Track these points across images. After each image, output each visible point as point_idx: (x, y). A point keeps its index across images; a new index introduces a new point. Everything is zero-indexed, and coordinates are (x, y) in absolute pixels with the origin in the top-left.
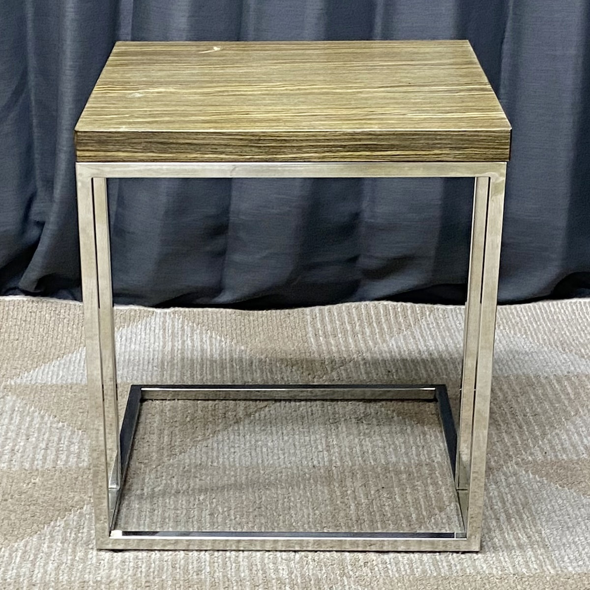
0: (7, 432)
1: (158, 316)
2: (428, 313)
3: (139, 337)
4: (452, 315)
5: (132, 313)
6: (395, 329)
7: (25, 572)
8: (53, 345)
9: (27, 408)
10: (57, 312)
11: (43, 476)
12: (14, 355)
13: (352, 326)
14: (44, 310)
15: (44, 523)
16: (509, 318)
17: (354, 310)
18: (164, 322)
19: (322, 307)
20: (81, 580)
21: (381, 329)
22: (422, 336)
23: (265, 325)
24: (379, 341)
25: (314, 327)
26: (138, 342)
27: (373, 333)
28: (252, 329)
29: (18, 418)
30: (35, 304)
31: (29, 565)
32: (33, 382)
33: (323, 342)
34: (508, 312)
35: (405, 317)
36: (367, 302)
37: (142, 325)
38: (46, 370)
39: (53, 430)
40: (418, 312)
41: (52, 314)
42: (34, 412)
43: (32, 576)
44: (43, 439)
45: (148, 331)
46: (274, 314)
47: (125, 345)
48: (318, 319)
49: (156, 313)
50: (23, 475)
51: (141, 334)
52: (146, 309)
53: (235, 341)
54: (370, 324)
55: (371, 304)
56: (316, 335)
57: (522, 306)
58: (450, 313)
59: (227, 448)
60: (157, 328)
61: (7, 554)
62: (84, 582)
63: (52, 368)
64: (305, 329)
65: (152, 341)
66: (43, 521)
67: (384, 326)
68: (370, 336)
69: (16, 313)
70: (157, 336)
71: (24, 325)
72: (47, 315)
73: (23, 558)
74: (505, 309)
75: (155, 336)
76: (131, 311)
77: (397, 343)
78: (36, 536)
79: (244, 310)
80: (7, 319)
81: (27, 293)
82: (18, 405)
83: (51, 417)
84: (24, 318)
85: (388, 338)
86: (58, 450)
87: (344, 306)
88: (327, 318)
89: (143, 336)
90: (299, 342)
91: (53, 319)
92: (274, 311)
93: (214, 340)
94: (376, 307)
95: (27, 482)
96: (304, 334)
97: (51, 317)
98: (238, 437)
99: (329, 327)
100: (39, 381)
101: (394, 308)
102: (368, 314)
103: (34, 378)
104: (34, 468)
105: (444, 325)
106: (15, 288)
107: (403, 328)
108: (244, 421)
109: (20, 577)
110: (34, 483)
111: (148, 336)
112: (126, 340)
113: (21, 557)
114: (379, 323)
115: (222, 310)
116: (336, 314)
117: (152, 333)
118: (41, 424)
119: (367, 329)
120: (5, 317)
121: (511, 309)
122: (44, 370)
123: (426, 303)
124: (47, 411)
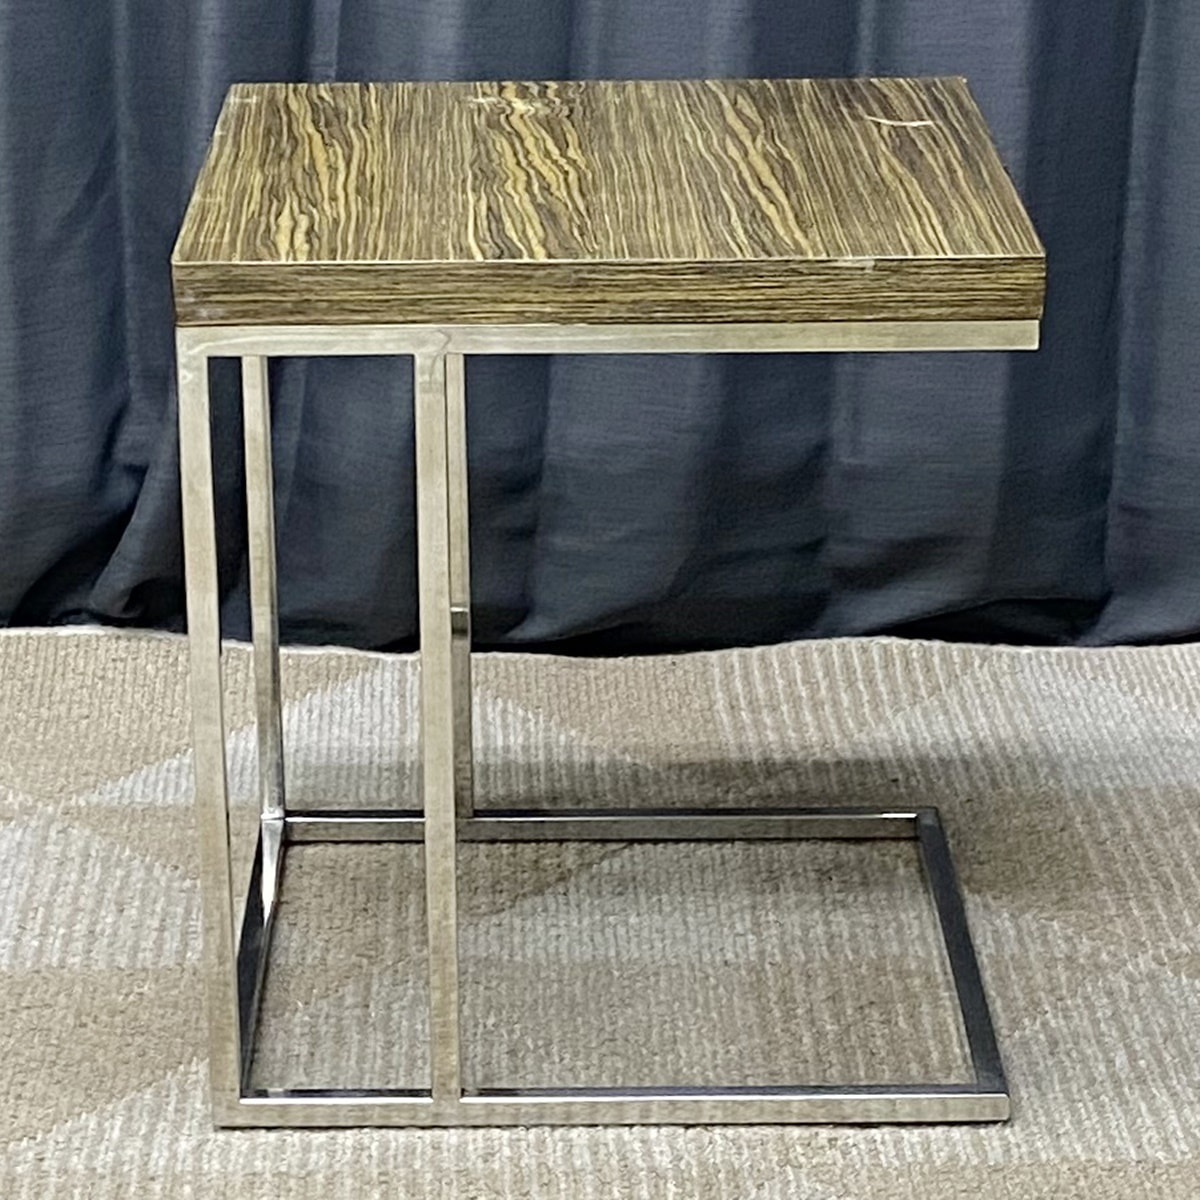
0: (76, 899)
1: (389, 668)
2: (977, 663)
3: (349, 711)
4: (1031, 668)
5: (333, 663)
6: (904, 696)
7: (132, 1157)
8: (164, 728)
9: (116, 852)
10: (171, 660)
11: (157, 980)
12: (83, 747)
13: (812, 690)
14: (143, 655)
15: (166, 1067)
16: (1155, 671)
17: (815, 655)
18: (402, 681)
19: (746, 650)
20: (247, 1171)
21: (875, 695)
22: (964, 708)
23: (622, 686)
24: (870, 719)
25: (727, 688)
26: (346, 722)
27: (857, 703)
28: (593, 694)
29: (98, 869)
30: (123, 643)
31: (139, 1143)
32: (126, 801)
33: (748, 721)
34: (1152, 661)
35: (928, 669)
36: (845, 640)
37: (353, 686)
38: (152, 778)
39: (173, 894)
40: (957, 660)
41: (160, 664)
42: (131, 859)
43: (146, 1164)
44: (154, 911)
45: (368, 699)
46: (642, 665)
47: (319, 728)
48: (737, 673)
49: (385, 663)
50: (115, 980)
51: (352, 706)
52: (362, 654)
53: (556, 717)
54: (851, 684)
55: (853, 643)
56: (732, 707)
57: (1185, 647)
58: (1025, 662)
59: (540, 928)
60: (388, 693)
61: (92, 1124)
62: (254, 1174)
63: (163, 774)
64: (708, 693)
65: (377, 719)
66: (163, 1064)
67: (882, 688)
68: (848, 709)
69: (81, 663)
70: (387, 709)
71: (100, 686)
72: (149, 667)
73: (128, 1132)
74: (1148, 654)
75: (382, 708)
76: (329, 658)
77: (908, 722)
78: (150, 1090)
79: (575, 655)
80: (63, 675)
81: (104, 620)
82: (97, 846)
83: (168, 870)
84: (100, 673)
85: (889, 713)
86: (185, 934)
87: (794, 648)
88: (756, 673)
89: (357, 710)
90: (695, 722)
91: (163, 673)
92: (640, 658)
93: (510, 718)
94: (864, 650)
95: (124, 991)
96: (706, 704)
97: (158, 670)
98: (564, 908)
99: (760, 690)
100: (138, 800)
101: (905, 652)
102: (847, 666)
103: (127, 794)
104: (139, 966)
105: (1012, 687)
106: (77, 612)
107: (923, 692)
108: (577, 876)
109: (123, 1163)
110: (141, 994)
111: (367, 710)
112: (321, 716)
113: (121, 1129)
114: (871, 681)
115: (527, 656)
116: (776, 665)
117: (376, 702)
118: (146, 882)
119: (843, 695)
120: (60, 670)
121: (1159, 655)
122: (147, 777)
123: (975, 640)
124: (159, 857)
